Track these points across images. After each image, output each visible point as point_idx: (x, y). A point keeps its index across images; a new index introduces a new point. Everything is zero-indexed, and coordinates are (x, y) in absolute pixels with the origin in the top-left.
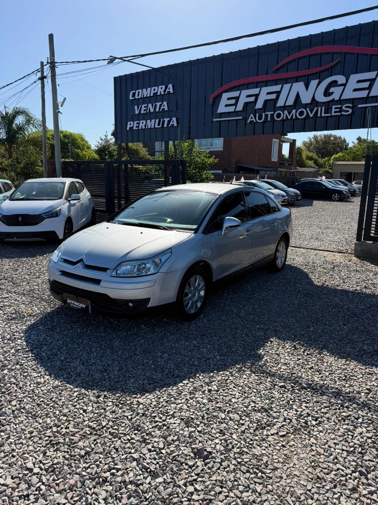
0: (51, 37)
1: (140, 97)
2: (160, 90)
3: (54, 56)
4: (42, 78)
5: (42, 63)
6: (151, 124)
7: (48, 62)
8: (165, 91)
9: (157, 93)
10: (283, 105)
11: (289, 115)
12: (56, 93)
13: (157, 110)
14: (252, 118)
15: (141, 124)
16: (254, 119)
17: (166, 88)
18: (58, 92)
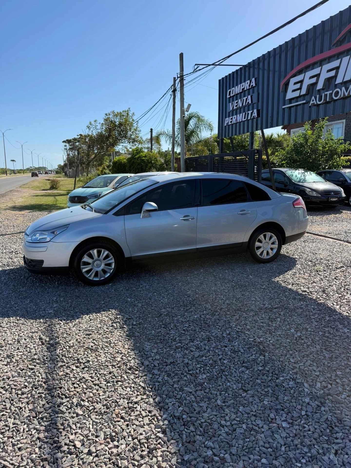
0: (181, 55)
1: (233, 95)
2: (246, 85)
3: (183, 71)
4: (174, 91)
5: (175, 78)
6: (240, 117)
7: (178, 77)
8: (249, 86)
9: (244, 88)
10: (341, 81)
11: (347, 92)
12: (183, 101)
13: (244, 104)
14: (313, 101)
15: (233, 119)
16: (315, 102)
17: (251, 82)
18: (185, 101)
